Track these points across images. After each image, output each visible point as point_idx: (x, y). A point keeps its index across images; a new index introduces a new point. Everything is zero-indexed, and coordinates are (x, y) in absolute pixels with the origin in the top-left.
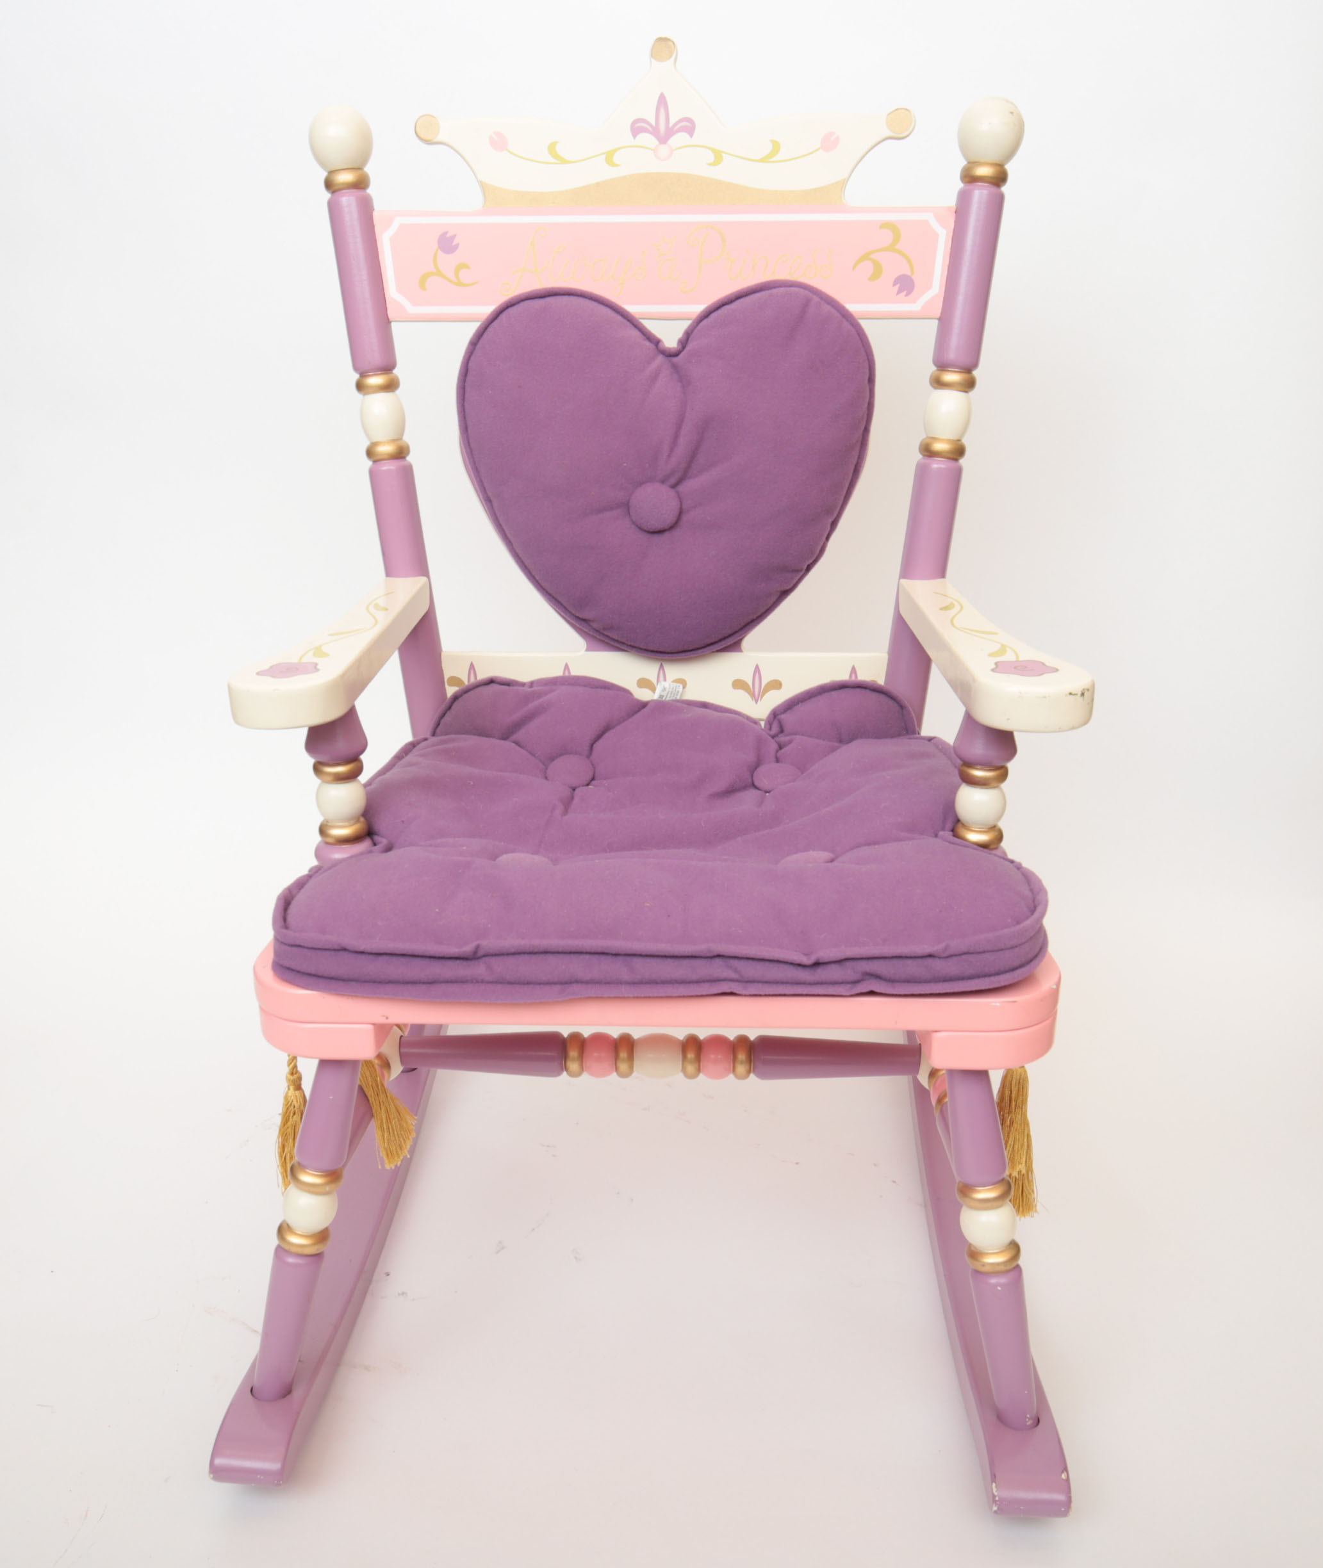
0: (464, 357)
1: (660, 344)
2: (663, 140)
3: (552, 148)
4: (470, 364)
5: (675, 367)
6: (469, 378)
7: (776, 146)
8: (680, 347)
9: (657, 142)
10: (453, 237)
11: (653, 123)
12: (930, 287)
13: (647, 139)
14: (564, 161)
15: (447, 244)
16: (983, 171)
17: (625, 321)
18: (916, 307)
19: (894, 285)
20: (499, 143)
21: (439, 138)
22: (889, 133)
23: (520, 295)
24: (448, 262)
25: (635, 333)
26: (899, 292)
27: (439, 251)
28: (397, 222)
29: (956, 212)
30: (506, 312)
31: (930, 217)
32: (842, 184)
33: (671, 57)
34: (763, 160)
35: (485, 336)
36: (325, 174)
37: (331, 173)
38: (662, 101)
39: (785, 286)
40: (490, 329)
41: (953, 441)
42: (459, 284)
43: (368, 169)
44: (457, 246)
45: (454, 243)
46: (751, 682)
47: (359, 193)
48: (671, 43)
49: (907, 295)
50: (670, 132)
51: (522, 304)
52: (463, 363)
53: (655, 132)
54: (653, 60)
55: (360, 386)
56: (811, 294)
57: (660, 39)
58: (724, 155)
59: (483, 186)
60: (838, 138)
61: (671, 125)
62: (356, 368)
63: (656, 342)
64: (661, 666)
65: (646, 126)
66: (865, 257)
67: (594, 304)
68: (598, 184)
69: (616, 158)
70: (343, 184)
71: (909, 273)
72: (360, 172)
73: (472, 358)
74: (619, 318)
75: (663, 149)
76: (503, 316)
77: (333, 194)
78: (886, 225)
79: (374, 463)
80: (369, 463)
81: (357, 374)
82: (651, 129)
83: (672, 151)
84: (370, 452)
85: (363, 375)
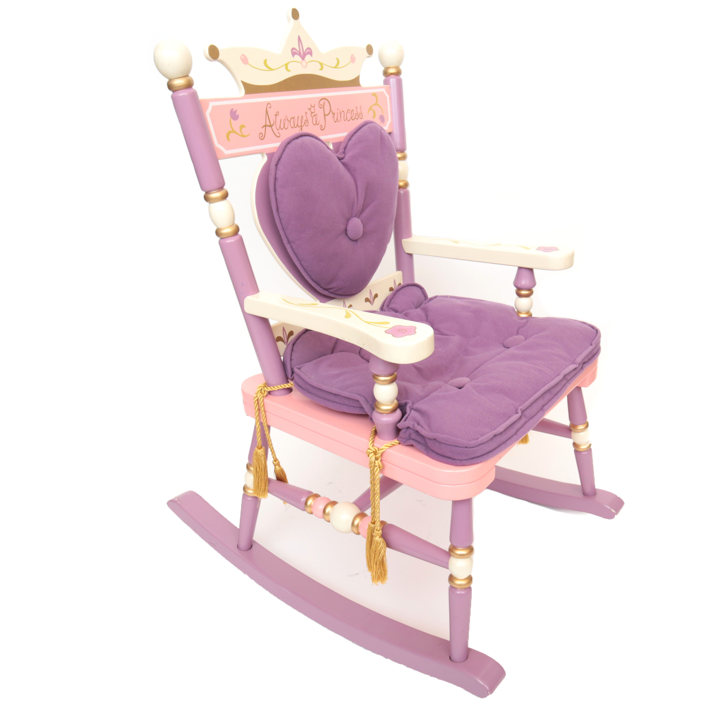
2: (303, 58)
3: (265, 62)
7: (338, 61)
9: (301, 59)
10: (236, 111)
11: (299, 50)
12: (388, 119)
13: (297, 58)
14: (271, 69)
15: (234, 115)
16: (392, 71)
18: (386, 128)
19: (380, 119)
20: (245, 60)
21: (219, 58)
24: (236, 125)
27: (231, 119)
28: (211, 104)
31: (384, 90)
32: (358, 78)
33: (298, 18)
34: (335, 67)
36: (168, 80)
37: (170, 80)
38: (299, 39)
42: (243, 136)
45: (237, 115)
46: (369, 296)
47: (188, 90)
48: (297, 12)
49: (383, 123)
50: (305, 54)
53: (299, 54)
54: (293, 20)
55: (206, 198)
57: (294, 10)
58: (323, 64)
59: (244, 84)
60: (355, 57)
61: (304, 51)
62: (202, 189)
64: (344, 302)
65: (297, 52)
66: (370, 108)
69: (289, 67)
70: (179, 86)
71: (382, 114)
72: (187, 78)
75: (304, 63)
77: (173, 92)
78: (374, 94)
79: (221, 238)
80: (218, 239)
81: (204, 193)
82: (298, 52)
83: (307, 63)
84: (218, 233)
85: (207, 193)
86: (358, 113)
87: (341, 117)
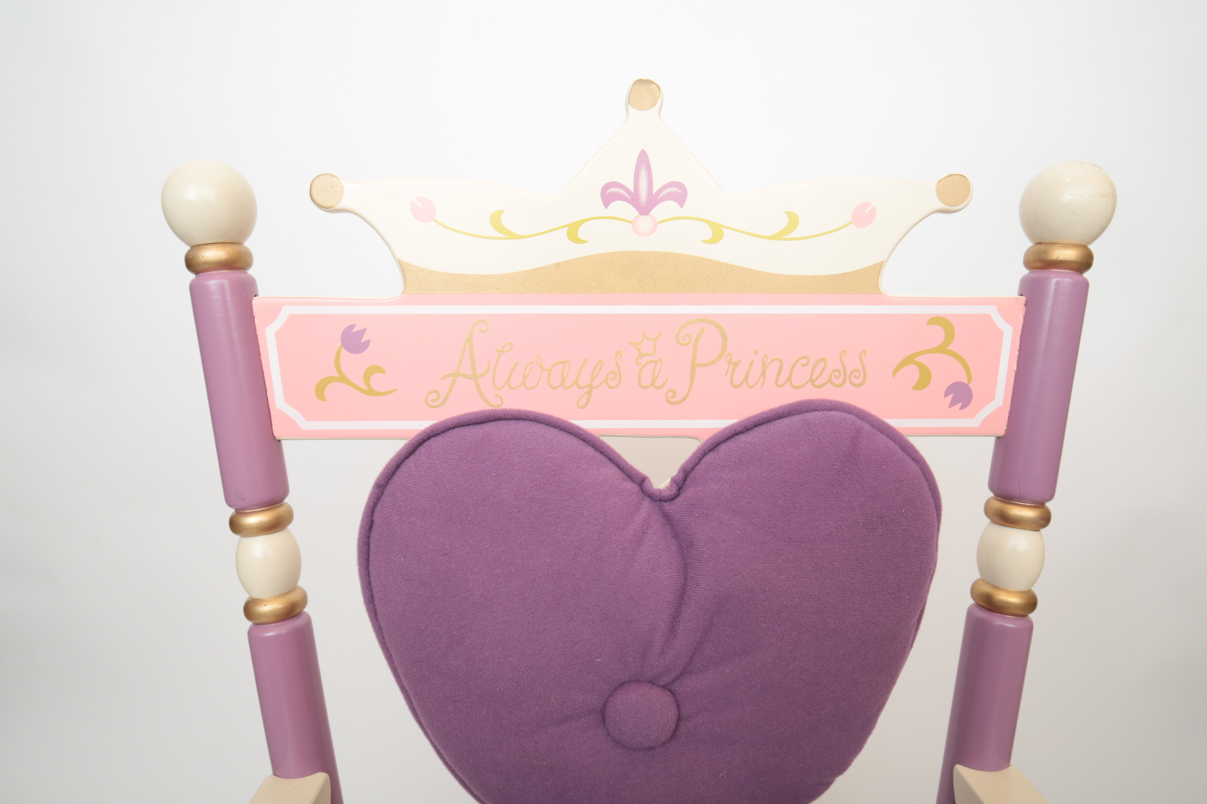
0: (368, 504)
1: (646, 482)
2: (644, 210)
3: (496, 219)
4: (376, 515)
5: (667, 518)
6: (374, 535)
7: (793, 220)
8: (674, 490)
9: (636, 213)
10: (362, 332)
11: (632, 189)
12: (992, 398)
13: (622, 208)
14: (512, 236)
15: (353, 341)
16: (1063, 254)
17: (598, 455)
18: (975, 422)
19: (946, 395)
20: (424, 211)
21: (342, 205)
22: (942, 206)
23: (445, 421)
24: (354, 365)
25: (612, 471)
26: (952, 404)
27: (343, 350)
28: (286, 313)
29: (1025, 305)
30: (426, 444)
31: (992, 311)
32: (878, 268)
33: (655, 104)
34: (777, 237)
35: (396, 478)
36: (186, 248)
37: (195, 247)
38: (643, 160)
39: (823, 410)
40: (403, 468)
41: (1025, 592)
42: (371, 392)
43: (249, 244)
44: (368, 343)
45: (364, 340)
47: (235, 275)
48: (654, 86)
49: (962, 408)
50: (654, 200)
51: (449, 433)
52: (366, 512)
53: (633, 199)
54: (630, 108)
55: (234, 526)
56: (859, 421)
57: (641, 82)
58: (723, 229)
59: (402, 266)
60: (874, 210)
61: (654, 191)
62: (229, 502)
63: (641, 481)
65: (622, 192)
66: (909, 360)
67: (554, 431)
68: (557, 265)
69: (581, 233)
70: (211, 263)
71: (965, 380)
72: (237, 248)
73: (378, 508)
74: (589, 450)
75: (645, 222)
76: (422, 450)
77: (196, 274)
78: (936, 320)
79: (256, 624)
80: (248, 624)
81: (231, 511)
82: (627, 196)
83: (656, 224)
84: (249, 610)
85: (240, 512)
86: (844, 369)
87: (763, 373)
